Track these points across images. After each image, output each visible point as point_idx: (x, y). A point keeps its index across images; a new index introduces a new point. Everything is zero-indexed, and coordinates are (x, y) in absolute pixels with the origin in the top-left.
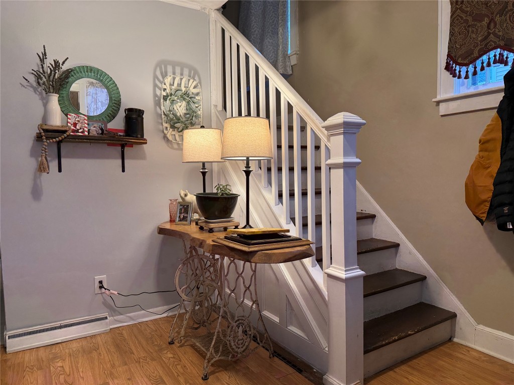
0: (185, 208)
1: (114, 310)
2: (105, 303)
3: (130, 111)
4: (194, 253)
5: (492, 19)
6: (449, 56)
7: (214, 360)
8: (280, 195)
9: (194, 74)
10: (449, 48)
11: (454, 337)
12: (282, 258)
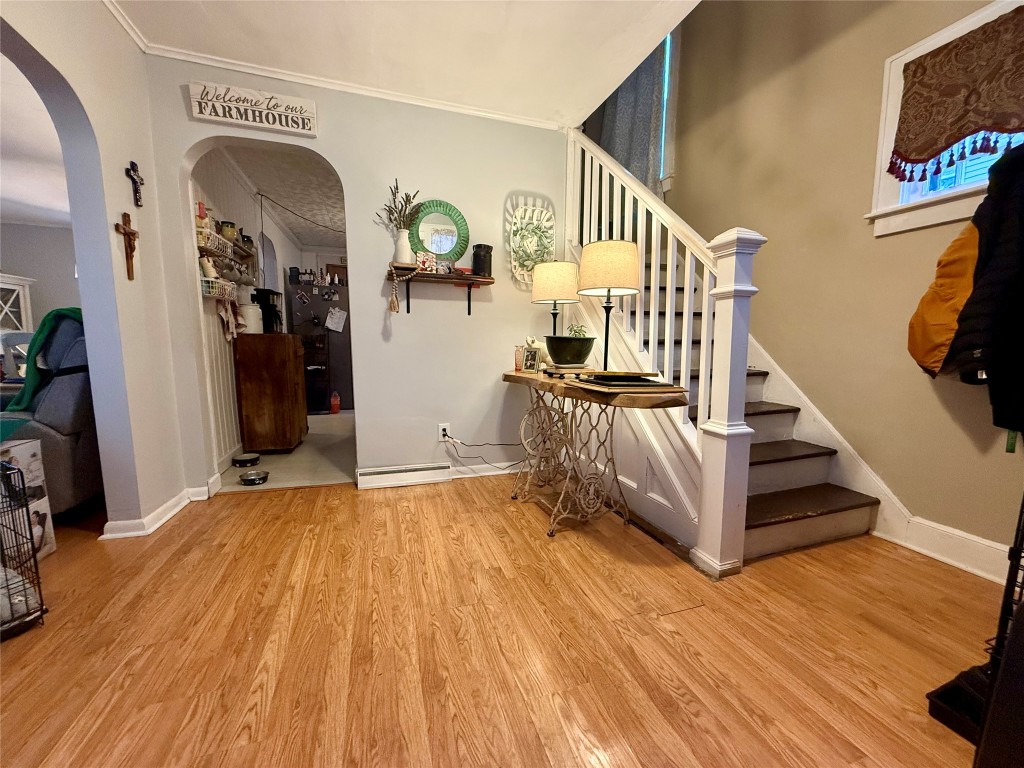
0: (532, 355)
1: (456, 461)
2: (448, 452)
3: (478, 247)
4: (541, 404)
5: (974, 90)
6: (895, 152)
7: (562, 516)
8: (646, 343)
9: (548, 204)
10: (896, 141)
11: (874, 529)
12: (648, 404)
